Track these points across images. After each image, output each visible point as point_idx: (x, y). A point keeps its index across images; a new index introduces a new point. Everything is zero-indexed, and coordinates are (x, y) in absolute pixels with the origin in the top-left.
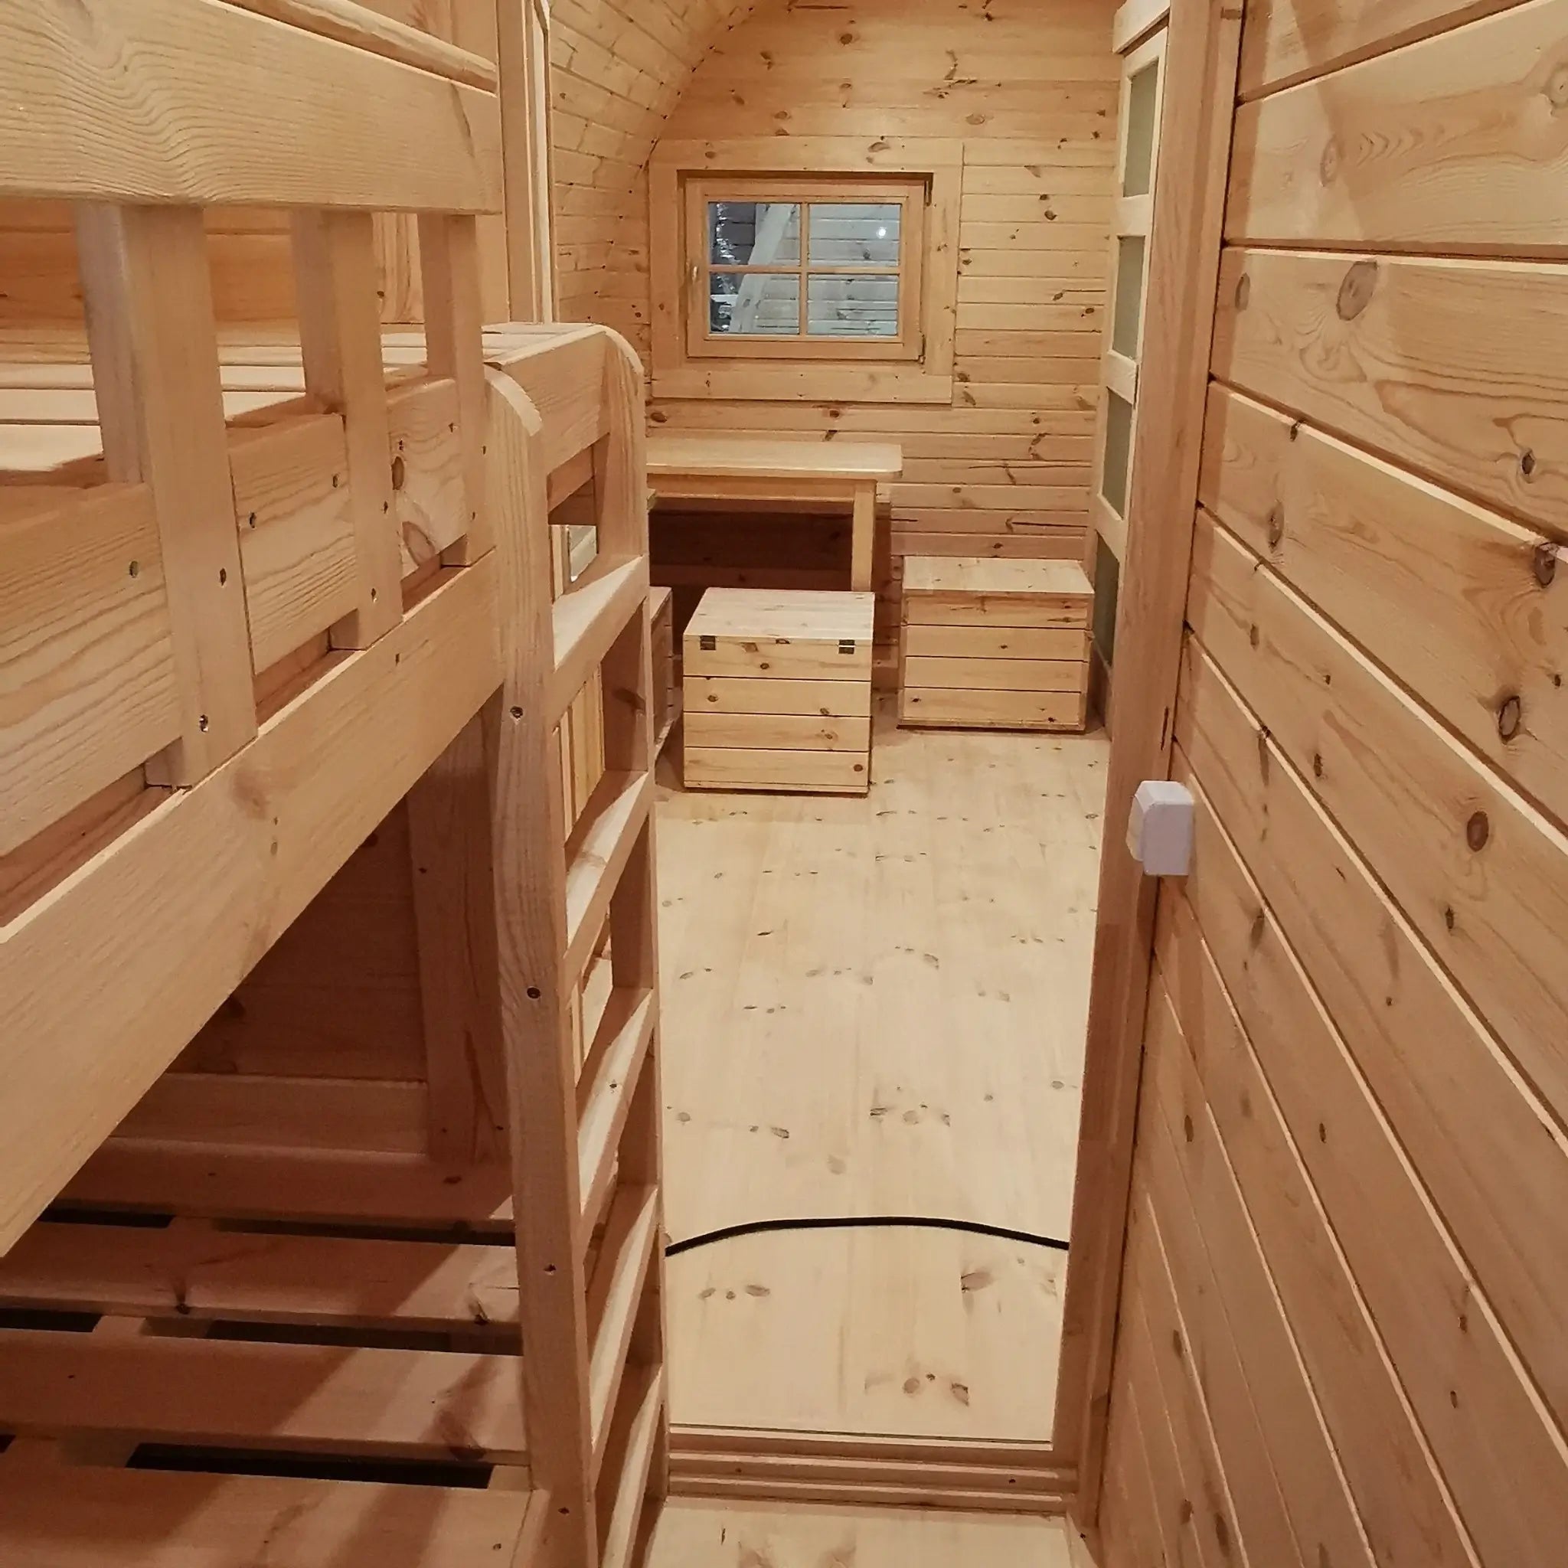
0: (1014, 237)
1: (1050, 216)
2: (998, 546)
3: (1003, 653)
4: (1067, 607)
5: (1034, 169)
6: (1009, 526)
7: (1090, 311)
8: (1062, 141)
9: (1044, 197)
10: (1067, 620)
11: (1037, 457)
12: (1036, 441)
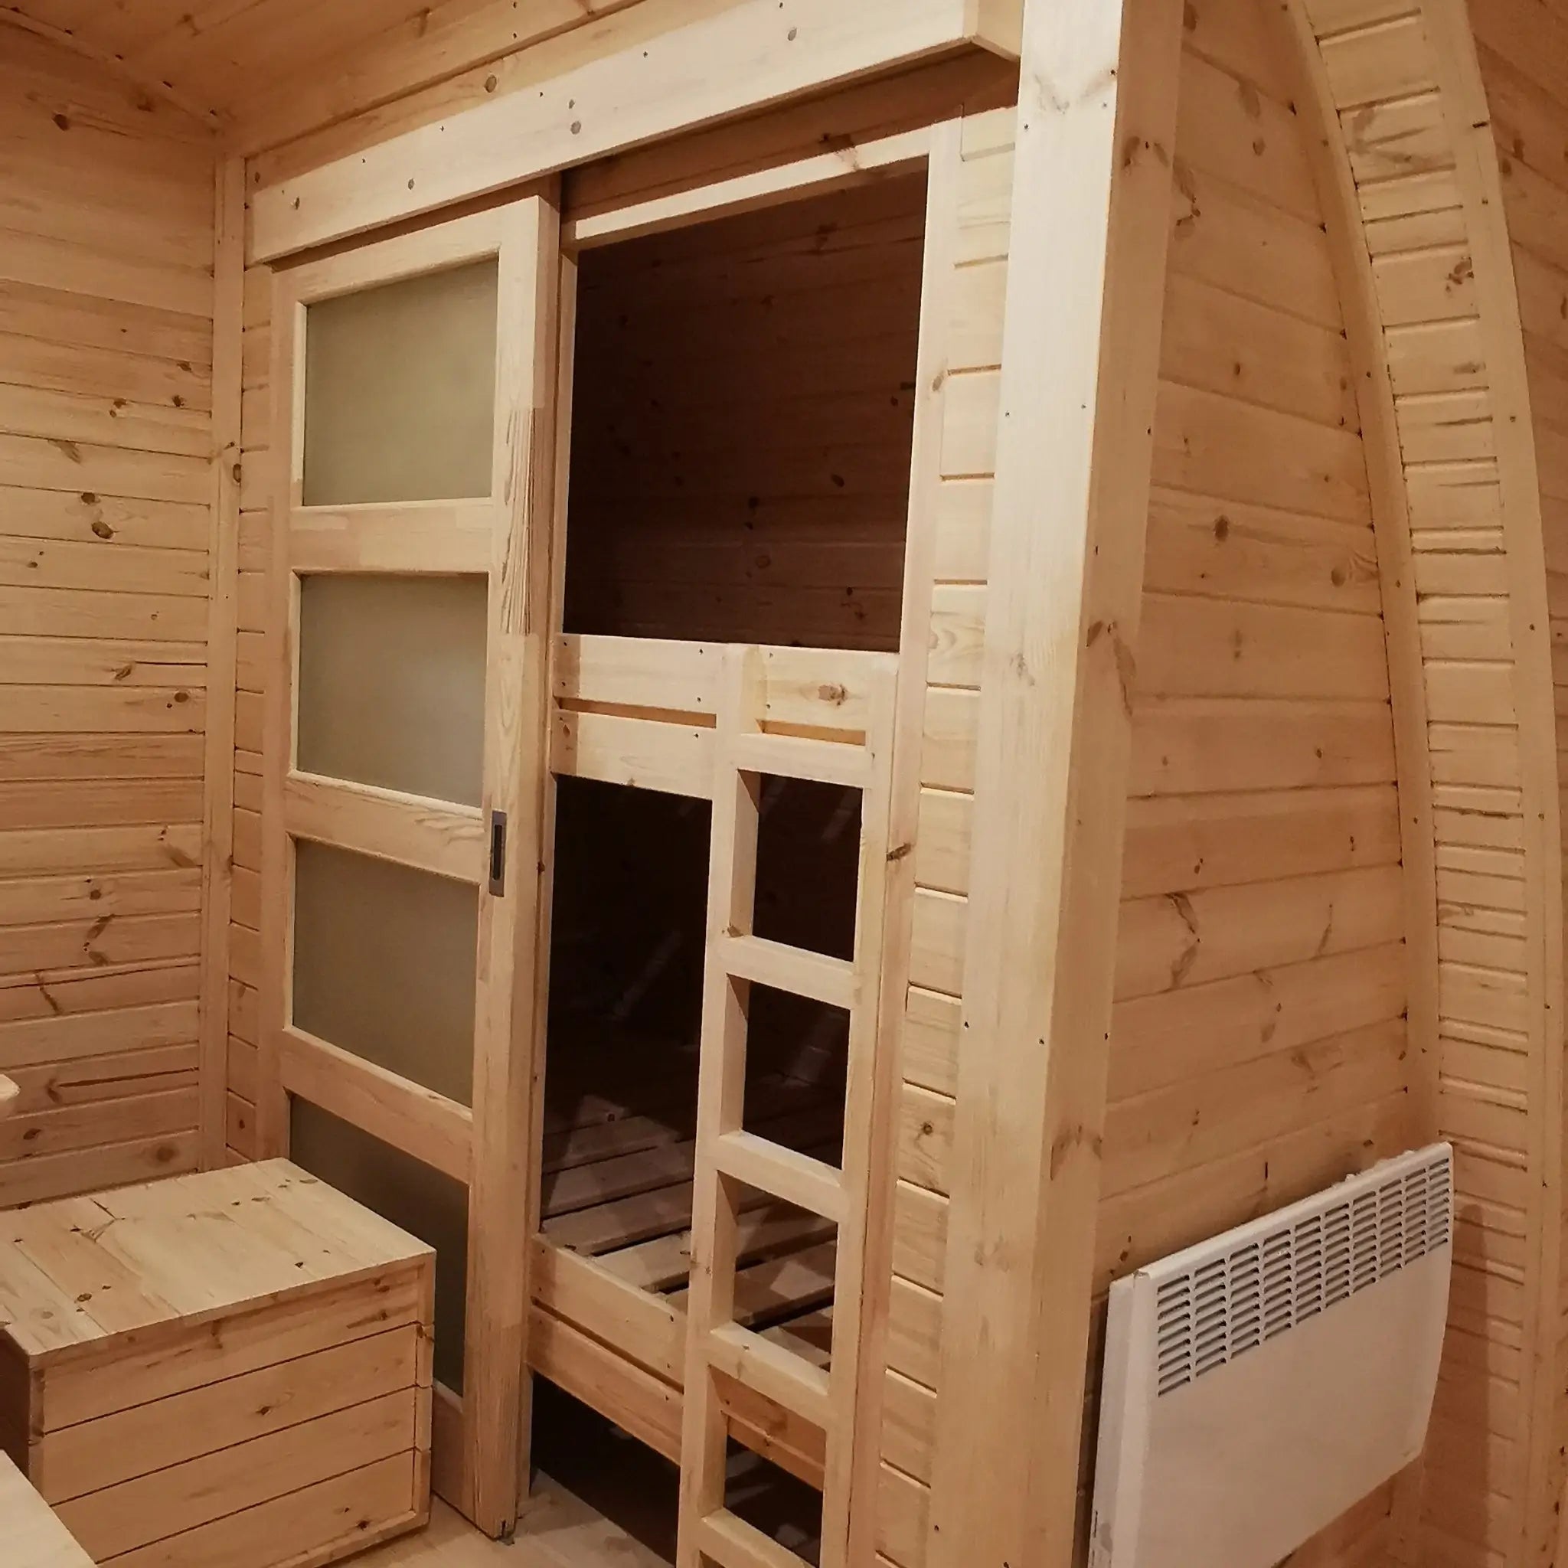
0: (34, 565)
1: (102, 532)
2: (31, 1134)
3: (269, 1423)
4: (385, 1289)
5: (70, 447)
6: (51, 1093)
7: (181, 698)
8: (119, 403)
9: (88, 498)
10: (384, 1316)
11: (100, 960)
12: (98, 930)
